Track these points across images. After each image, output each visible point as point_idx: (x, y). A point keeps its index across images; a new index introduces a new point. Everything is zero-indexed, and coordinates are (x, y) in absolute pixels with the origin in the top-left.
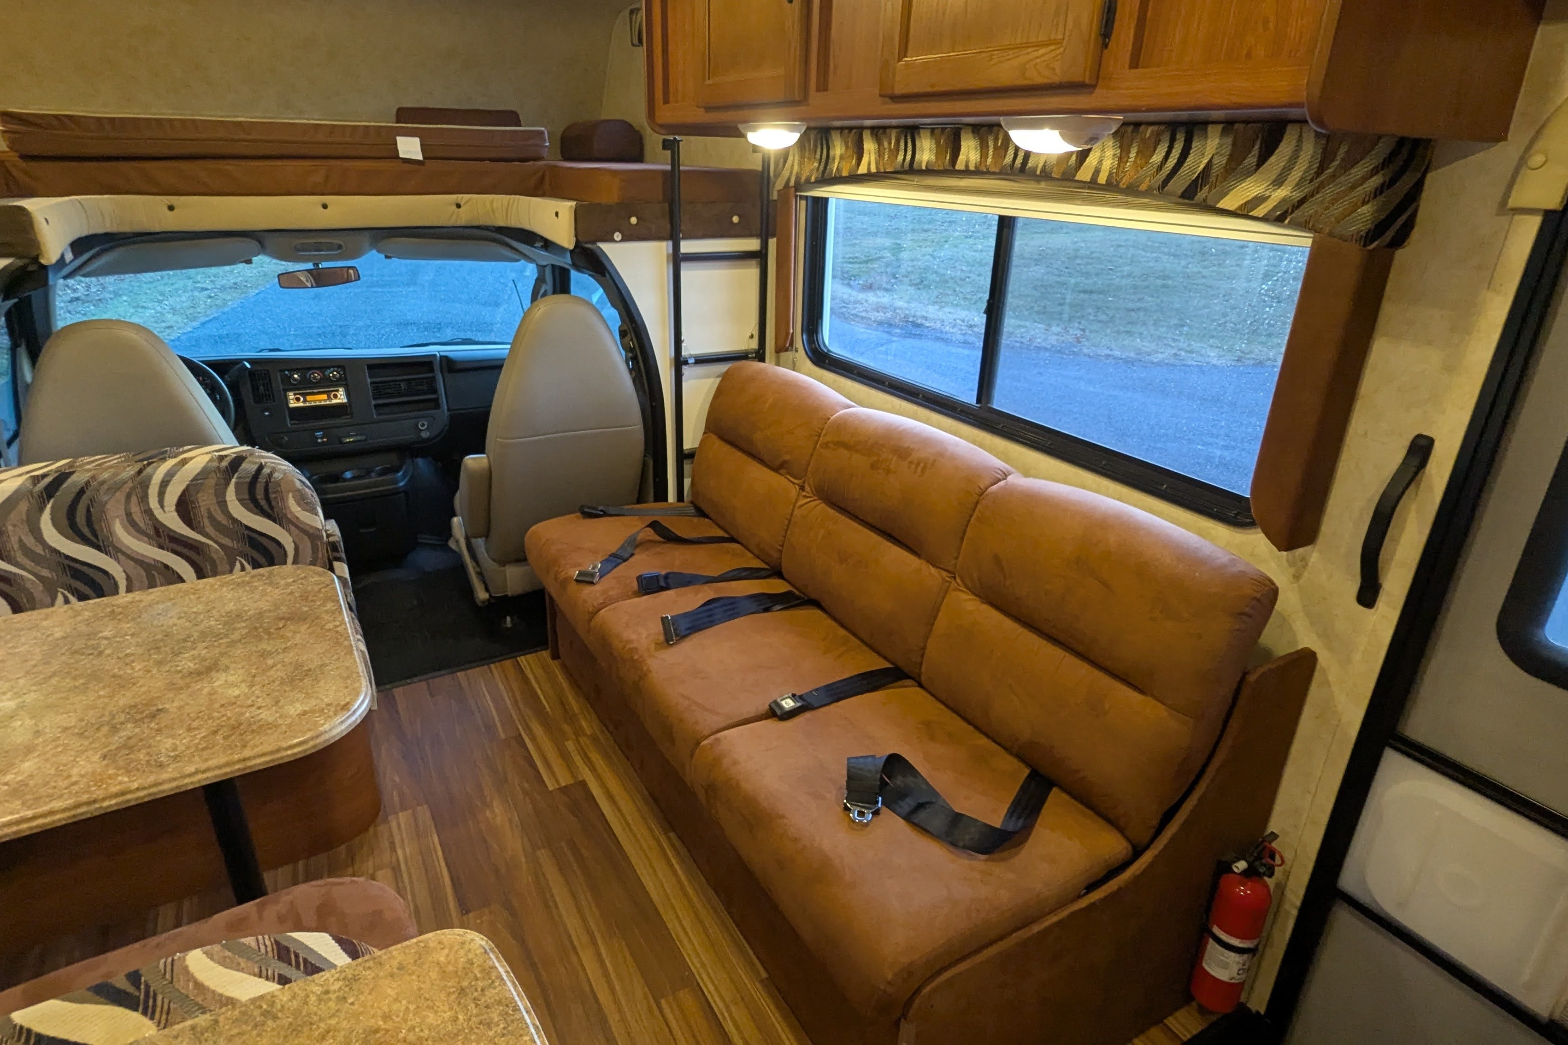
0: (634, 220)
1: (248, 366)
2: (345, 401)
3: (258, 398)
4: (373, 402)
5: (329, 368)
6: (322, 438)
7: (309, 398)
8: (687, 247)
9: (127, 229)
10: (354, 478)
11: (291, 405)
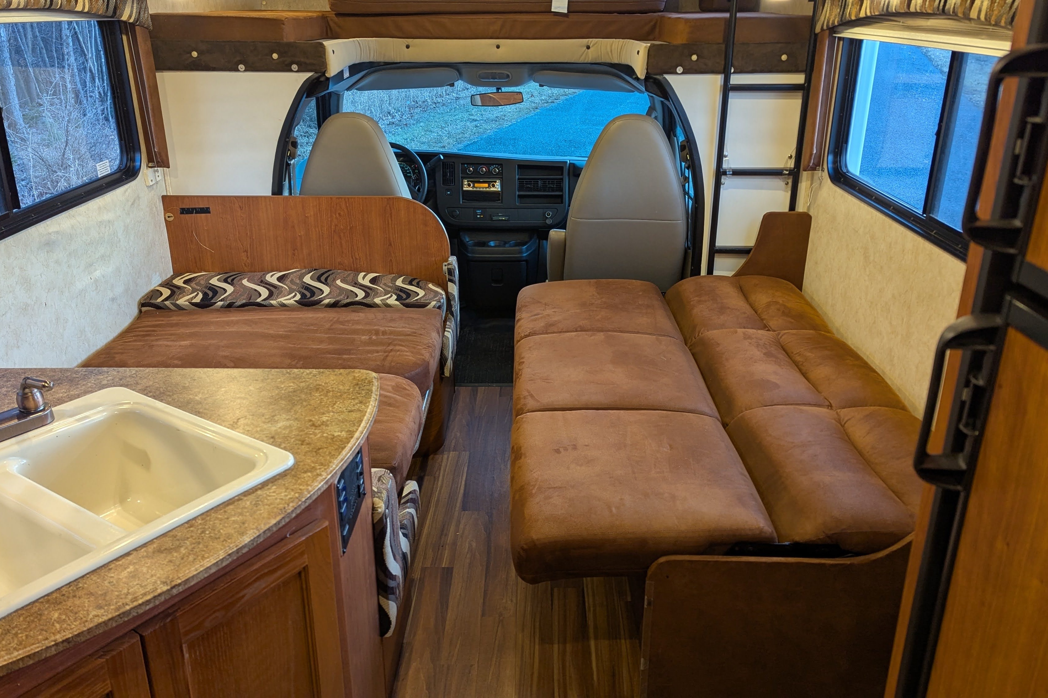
0: (694, 57)
1: (442, 157)
2: (499, 189)
3: (446, 181)
4: (517, 193)
5: (493, 164)
6: (480, 215)
7: (476, 185)
8: (736, 79)
9: (381, 59)
10: (495, 246)
11: (464, 189)
